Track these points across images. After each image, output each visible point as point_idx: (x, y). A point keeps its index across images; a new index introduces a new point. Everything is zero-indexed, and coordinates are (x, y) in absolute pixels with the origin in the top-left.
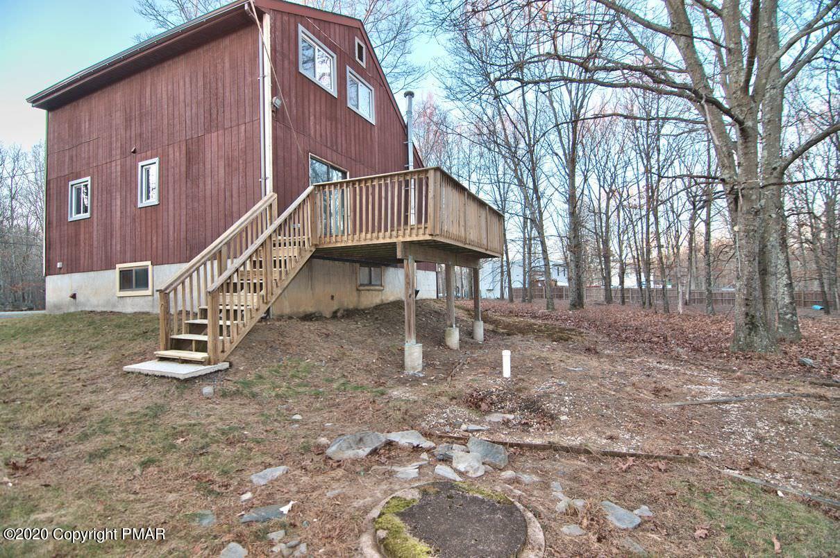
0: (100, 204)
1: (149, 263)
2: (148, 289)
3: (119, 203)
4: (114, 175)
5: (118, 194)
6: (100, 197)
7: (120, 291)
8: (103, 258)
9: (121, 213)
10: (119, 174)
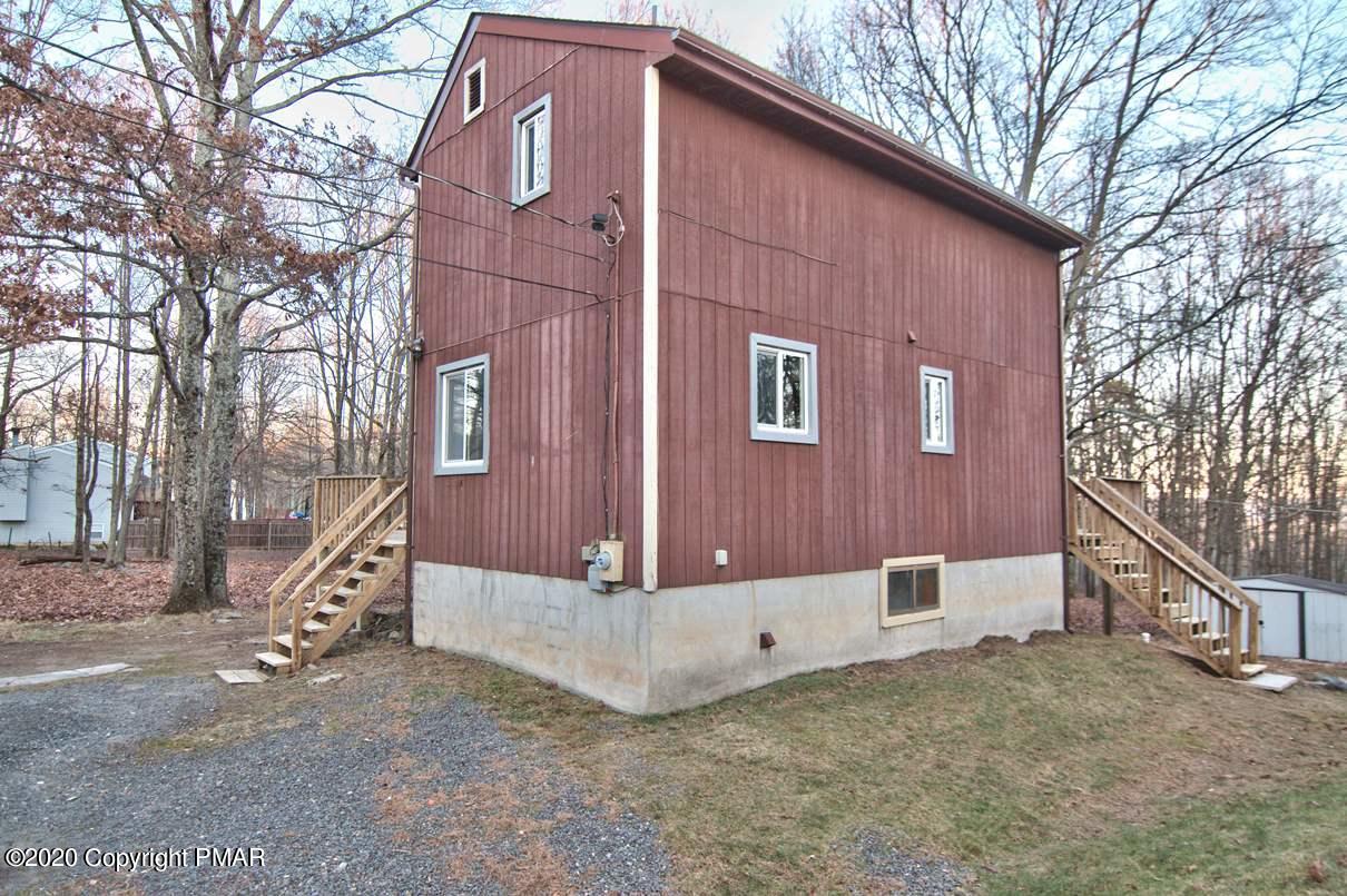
0: (838, 419)
1: (940, 558)
2: (938, 607)
3: (880, 429)
4: (869, 366)
5: (879, 411)
6: (838, 402)
7: (890, 615)
8: (849, 545)
9: (887, 452)
10: (881, 369)
